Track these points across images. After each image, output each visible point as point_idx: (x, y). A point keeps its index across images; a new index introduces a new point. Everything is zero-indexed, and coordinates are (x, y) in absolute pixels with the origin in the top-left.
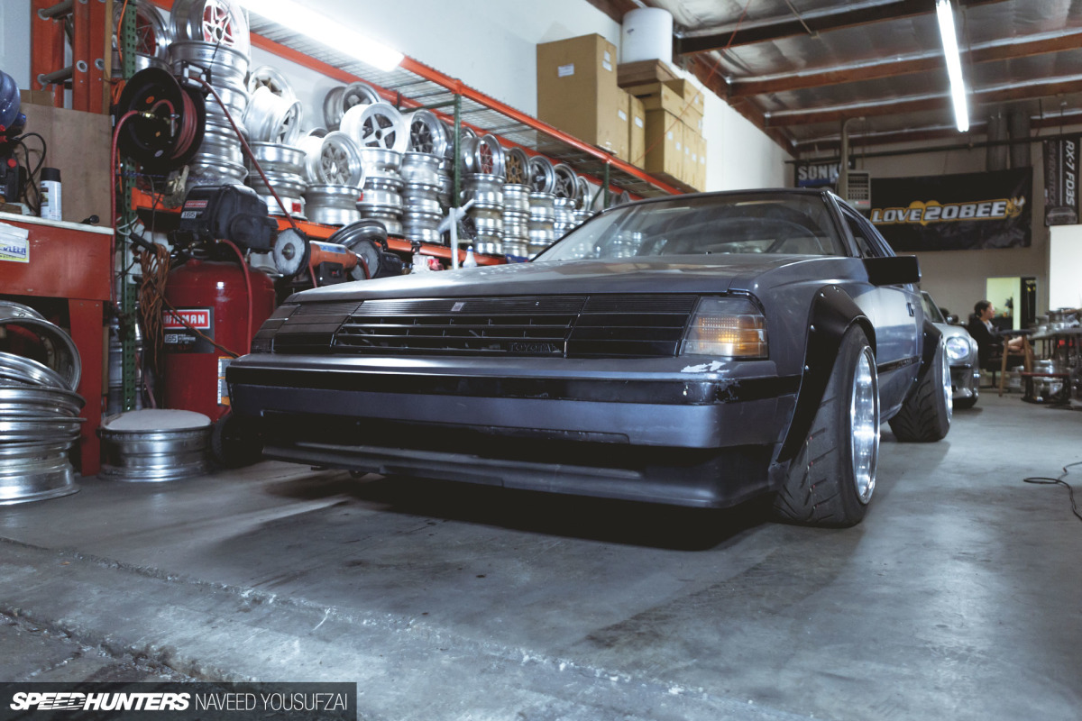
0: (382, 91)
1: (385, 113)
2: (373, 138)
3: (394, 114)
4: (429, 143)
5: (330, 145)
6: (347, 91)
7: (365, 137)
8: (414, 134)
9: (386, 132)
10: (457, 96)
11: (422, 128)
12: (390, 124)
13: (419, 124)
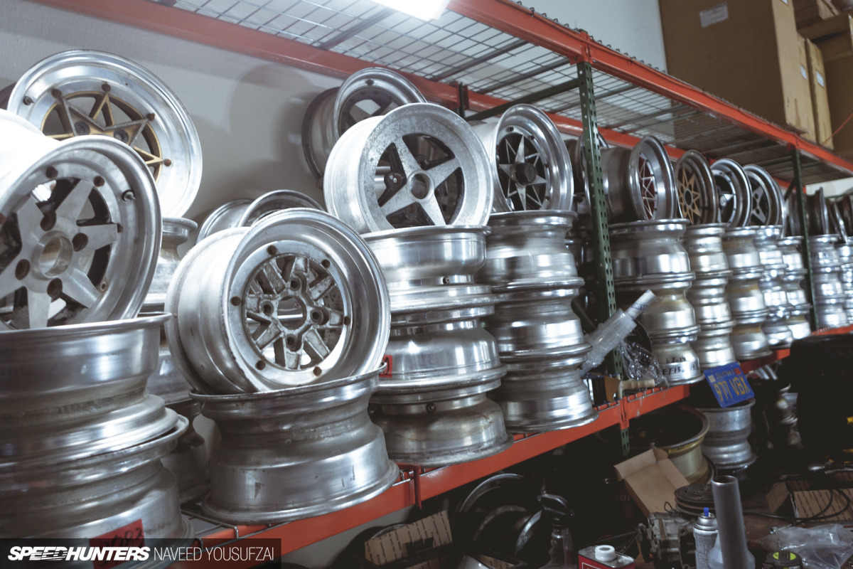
0: (427, 86)
1: (430, 130)
2: (402, 200)
3: (452, 129)
4: (540, 181)
5: (272, 250)
6: (345, 93)
7: (383, 200)
8: (505, 167)
9: (438, 175)
10: (582, 66)
11: (521, 146)
12: (446, 155)
13: (515, 139)
